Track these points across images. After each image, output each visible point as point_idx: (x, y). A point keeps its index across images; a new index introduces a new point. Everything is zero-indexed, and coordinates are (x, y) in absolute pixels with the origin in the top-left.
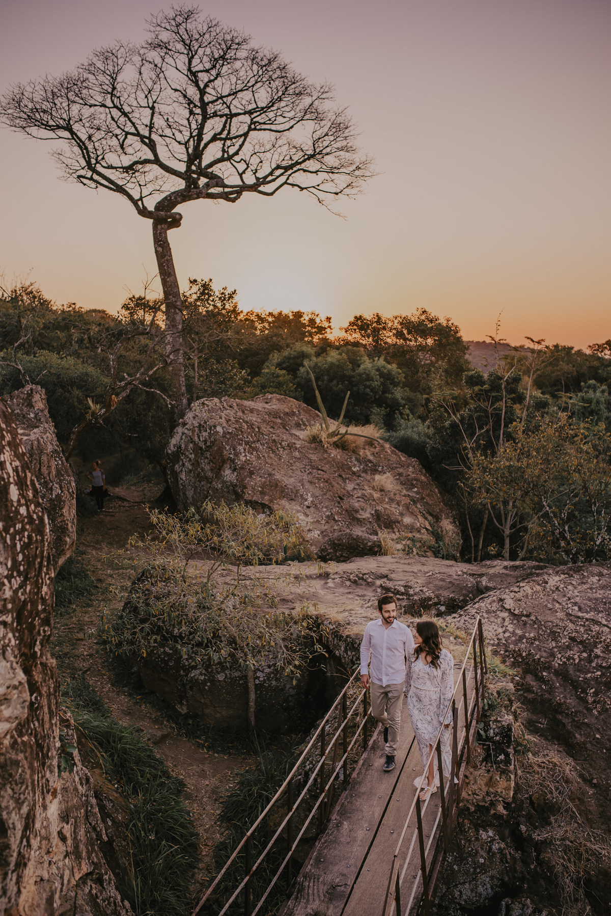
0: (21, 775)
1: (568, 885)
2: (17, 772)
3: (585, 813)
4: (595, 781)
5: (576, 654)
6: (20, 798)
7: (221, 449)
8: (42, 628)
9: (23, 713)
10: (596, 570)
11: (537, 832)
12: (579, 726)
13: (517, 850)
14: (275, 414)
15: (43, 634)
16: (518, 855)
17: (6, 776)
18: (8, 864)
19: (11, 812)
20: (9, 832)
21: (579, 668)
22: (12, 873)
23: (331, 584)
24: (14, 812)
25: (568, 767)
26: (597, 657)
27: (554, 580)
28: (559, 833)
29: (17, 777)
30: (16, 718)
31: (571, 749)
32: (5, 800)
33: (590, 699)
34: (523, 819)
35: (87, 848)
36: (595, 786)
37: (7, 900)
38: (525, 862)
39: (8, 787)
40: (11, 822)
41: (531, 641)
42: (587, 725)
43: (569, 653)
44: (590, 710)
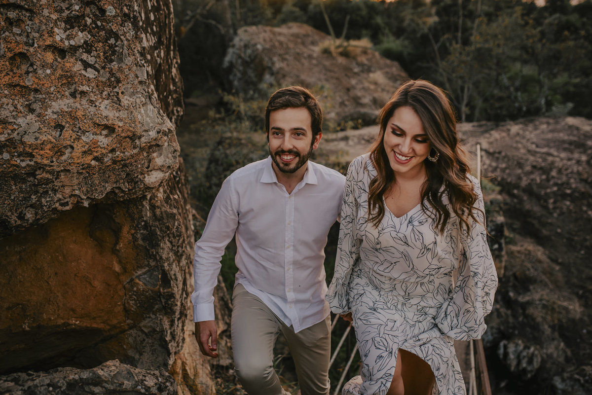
0: (177, 228)
1: (548, 330)
2: (174, 225)
3: (555, 283)
4: (560, 260)
5: (538, 178)
6: (178, 251)
7: (261, 60)
8: (175, 109)
9: (175, 162)
10: (544, 120)
11: (521, 296)
12: (544, 225)
13: (508, 308)
14: (296, 36)
15: (176, 114)
16: (509, 312)
17: (164, 229)
18: (174, 313)
19: (172, 264)
20: (172, 282)
21: (540, 186)
22: (178, 320)
23: (351, 143)
24: (174, 264)
25: (540, 252)
26: (553, 177)
27: (515, 128)
28: (537, 297)
29: (174, 230)
30: (169, 167)
31: (540, 240)
32: (165, 252)
33: (551, 206)
34: (510, 289)
35: (221, 312)
36: (560, 264)
37: (176, 345)
38: (515, 316)
39: (166, 239)
40: (172, 273)
41: (503, 170)
42: (551, 224)
43: (532, 176)
44: (551, 214)
